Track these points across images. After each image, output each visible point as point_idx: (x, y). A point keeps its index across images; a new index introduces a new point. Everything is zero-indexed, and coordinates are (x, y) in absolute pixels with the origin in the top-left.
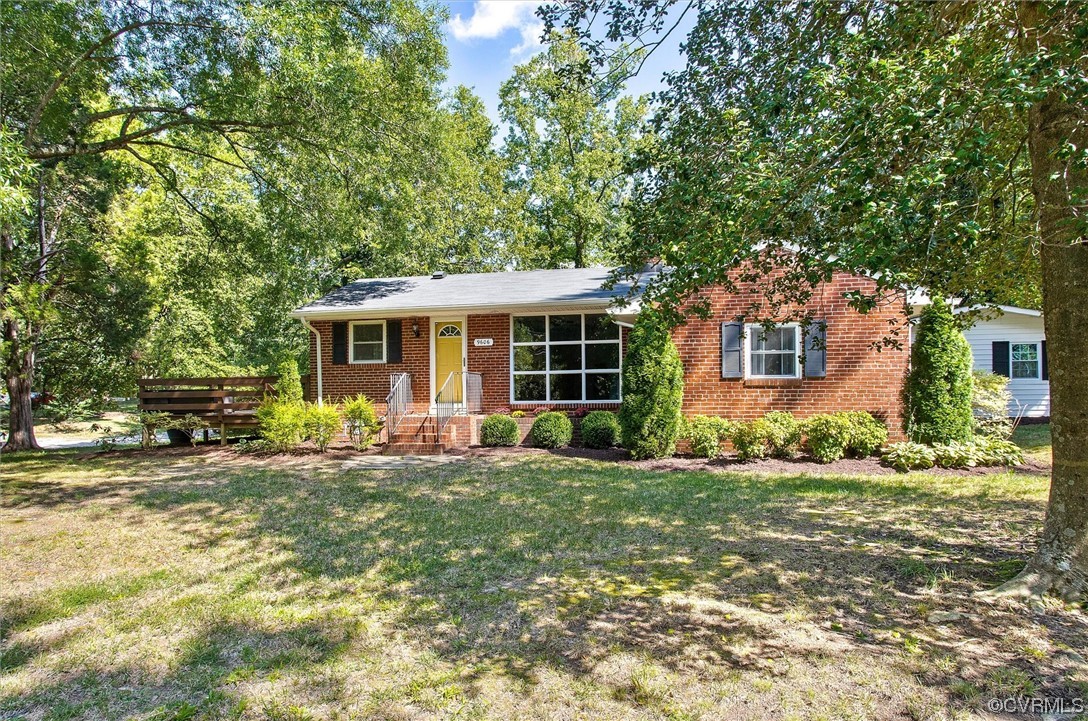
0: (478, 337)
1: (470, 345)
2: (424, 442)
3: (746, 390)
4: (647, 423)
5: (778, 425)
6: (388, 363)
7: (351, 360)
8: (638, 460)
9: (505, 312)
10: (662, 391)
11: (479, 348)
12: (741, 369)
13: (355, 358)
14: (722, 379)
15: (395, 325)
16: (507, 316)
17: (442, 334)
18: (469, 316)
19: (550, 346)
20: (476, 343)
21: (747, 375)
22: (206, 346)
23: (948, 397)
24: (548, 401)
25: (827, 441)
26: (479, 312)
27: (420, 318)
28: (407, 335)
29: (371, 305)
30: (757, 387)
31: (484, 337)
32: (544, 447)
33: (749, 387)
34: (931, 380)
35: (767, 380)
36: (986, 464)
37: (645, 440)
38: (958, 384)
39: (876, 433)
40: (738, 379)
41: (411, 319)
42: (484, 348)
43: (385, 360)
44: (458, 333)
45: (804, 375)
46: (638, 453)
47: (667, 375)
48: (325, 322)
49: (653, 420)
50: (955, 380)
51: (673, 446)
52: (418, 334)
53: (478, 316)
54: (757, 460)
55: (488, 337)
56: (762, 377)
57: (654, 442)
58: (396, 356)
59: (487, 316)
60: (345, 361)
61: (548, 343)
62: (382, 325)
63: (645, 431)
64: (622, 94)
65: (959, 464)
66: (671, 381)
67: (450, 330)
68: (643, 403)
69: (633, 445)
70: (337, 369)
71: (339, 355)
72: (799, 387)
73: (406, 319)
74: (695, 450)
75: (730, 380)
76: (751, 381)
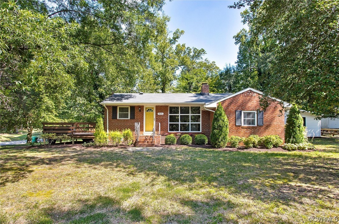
0: (159, 112)
1: (156, 114)
2: (148, 143)
3: (242, 129)
4: (221, 138)
5: (256, 139)
6: (130, 119)
7: (118, 118)
8: (217, 148)
9: (167, 105)
10: (224, 129)
11: (159, 115)
12: (241, 123)
13: (119, 118)
14: (236, 126)
15: (133, 108)
16: (168, 106)
17: (147, 111)
18: (156, 106)
19: (180, 115)
20: (158, 114)
21: (243, 125)
22: (51, 112)
23: (298, 132)
24: (179, 131)
25: (270, 143)
26: (159, 105)
27: (141, 106)
28: (136, 111)
29: (124, 101)
30: (245, 128)
31: (161, 112)
32: (185, 145)
33: (243, 128)
34: (295, 127)
35: (248, 126)
36: (310, 149)
37: (220, 142)
38: (301, 128)
39: (281, 141)
40: (240, 126)
41: (138, 106)
42: (161, 115)
43: (129, 118)
44: (152, 111)
45: (257, 125)
46: (217, 146)
47: (226, 125)
48: (110, 106)
49: (222, 137)
50: (300, 127)
51: (226, 145)
52: (140, 111)
53: (159, 106)
54: (251, 148)
55: (162, 112)
56: (246, 125)
57: (222, 143)
58: (133, 117)
59: (162, 106)
60: (116, 118)
61: (179, 115)
62: (128, 108)
63: (220, 140)
64: (177, 43)
65: (303, 149)
66: (226, 126)
67: (149, 110)
68: (219, 132)
69: (216, 144)
70: (113, 121)
71: (114, 116)
72: (256, 128)
73: (136, 106)
74: (232, 145)
75: (238, 126)
76: (244, 126)
